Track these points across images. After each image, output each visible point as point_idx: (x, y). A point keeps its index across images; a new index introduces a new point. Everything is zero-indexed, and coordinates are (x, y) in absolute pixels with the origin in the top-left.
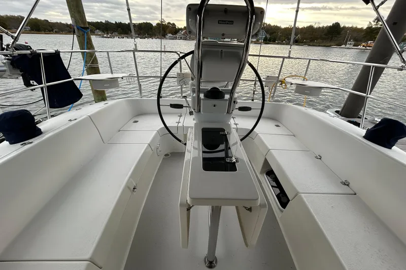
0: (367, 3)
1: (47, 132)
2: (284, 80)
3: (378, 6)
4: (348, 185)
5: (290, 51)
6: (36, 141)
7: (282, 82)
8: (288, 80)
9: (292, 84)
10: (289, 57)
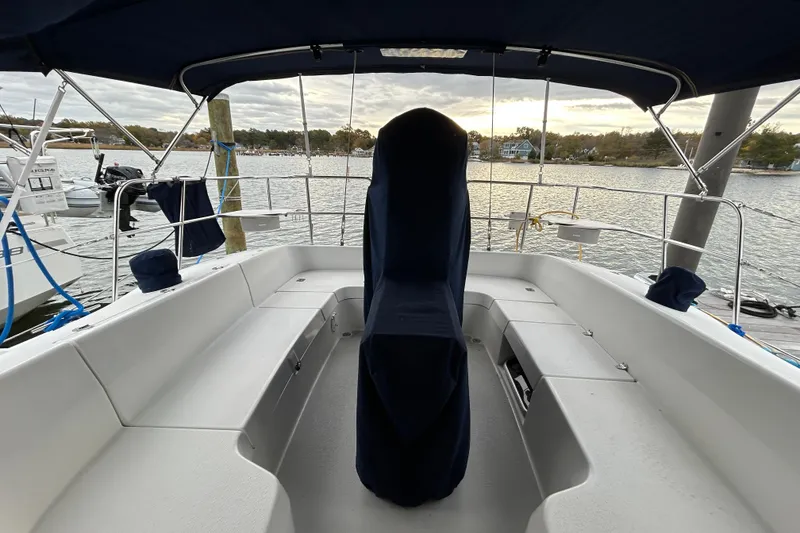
0: (645, 110)
1: (189, 280)
2: (540, 217)
3: (659, 115)
4: (626, 370)
5: (540, 176)
6: (178, 289)
7: (534, 221)
8: (545, 218)
9: (550, 224)
10: (540, 184)
